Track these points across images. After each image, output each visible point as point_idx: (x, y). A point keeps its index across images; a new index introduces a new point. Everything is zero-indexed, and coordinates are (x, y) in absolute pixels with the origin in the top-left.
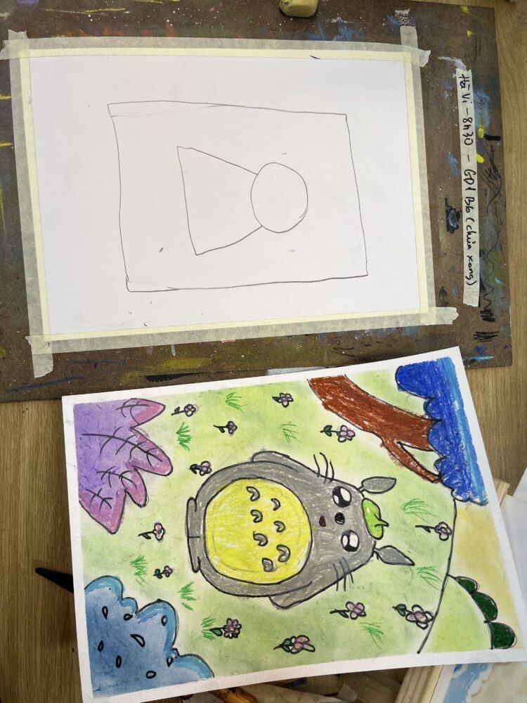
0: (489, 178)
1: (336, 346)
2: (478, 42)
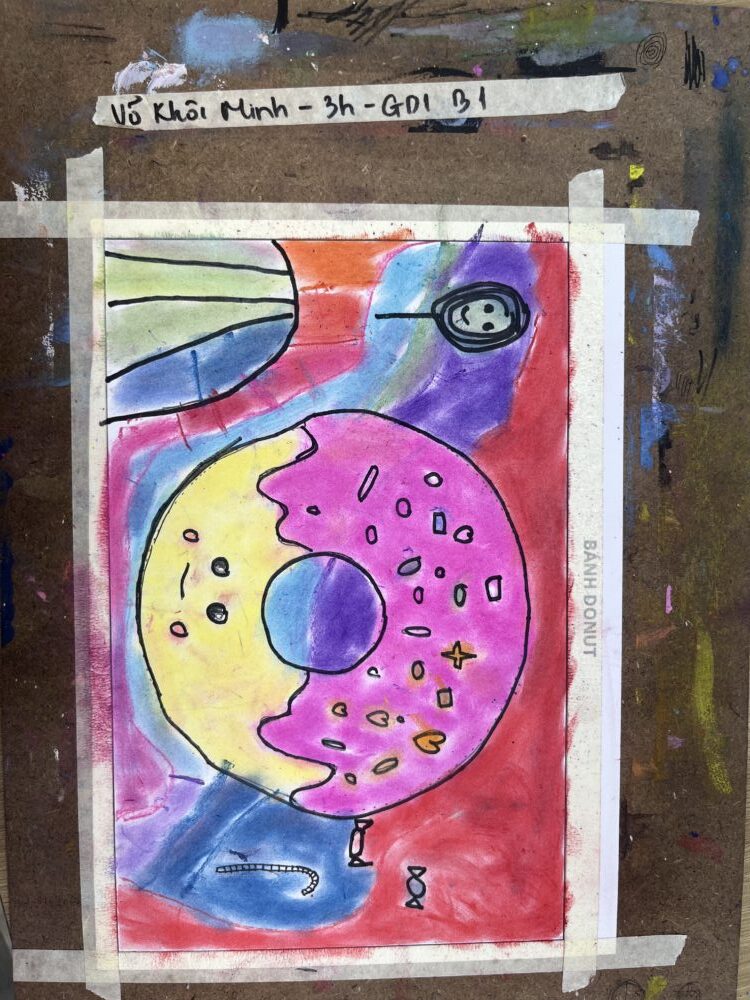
0: (369, 25)
1: (694, 387)
2: (76, 32)
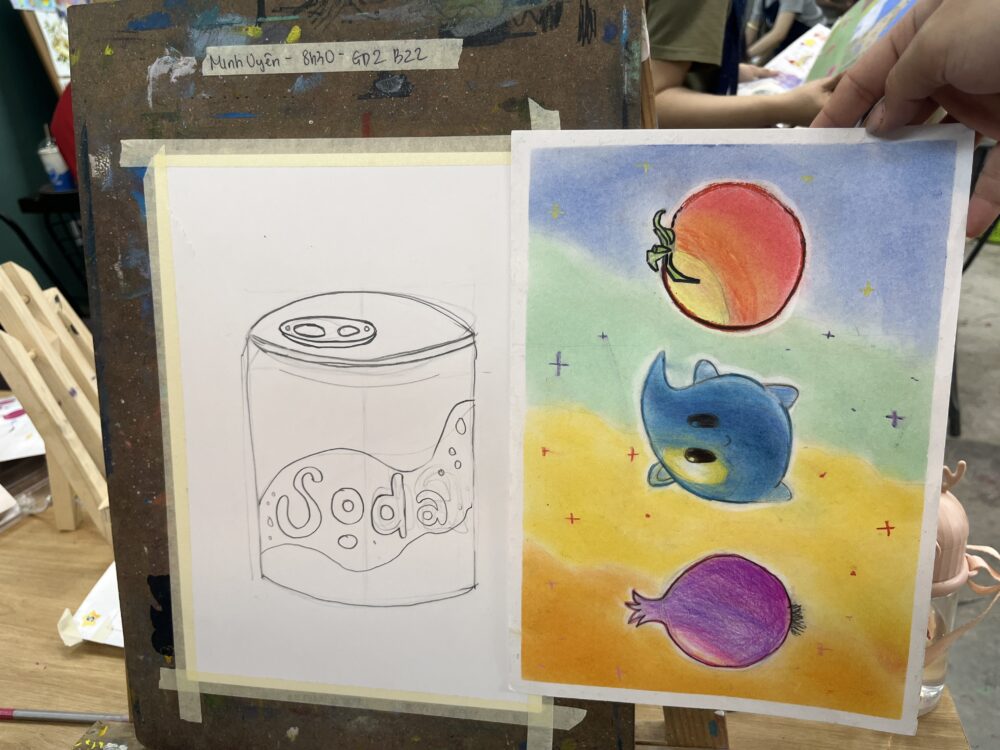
2: (119, 35)
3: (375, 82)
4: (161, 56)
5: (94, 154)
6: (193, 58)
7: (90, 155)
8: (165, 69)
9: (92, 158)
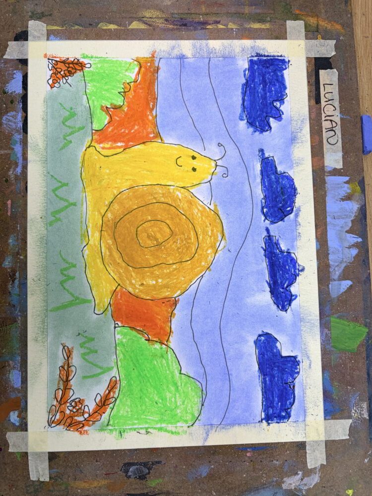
3: (149, 473)
4: (310, 489)
5: (365, 419)
6: (284, 488)
7: (368, 418)
8: (306, 480)
9: (366, 416)
